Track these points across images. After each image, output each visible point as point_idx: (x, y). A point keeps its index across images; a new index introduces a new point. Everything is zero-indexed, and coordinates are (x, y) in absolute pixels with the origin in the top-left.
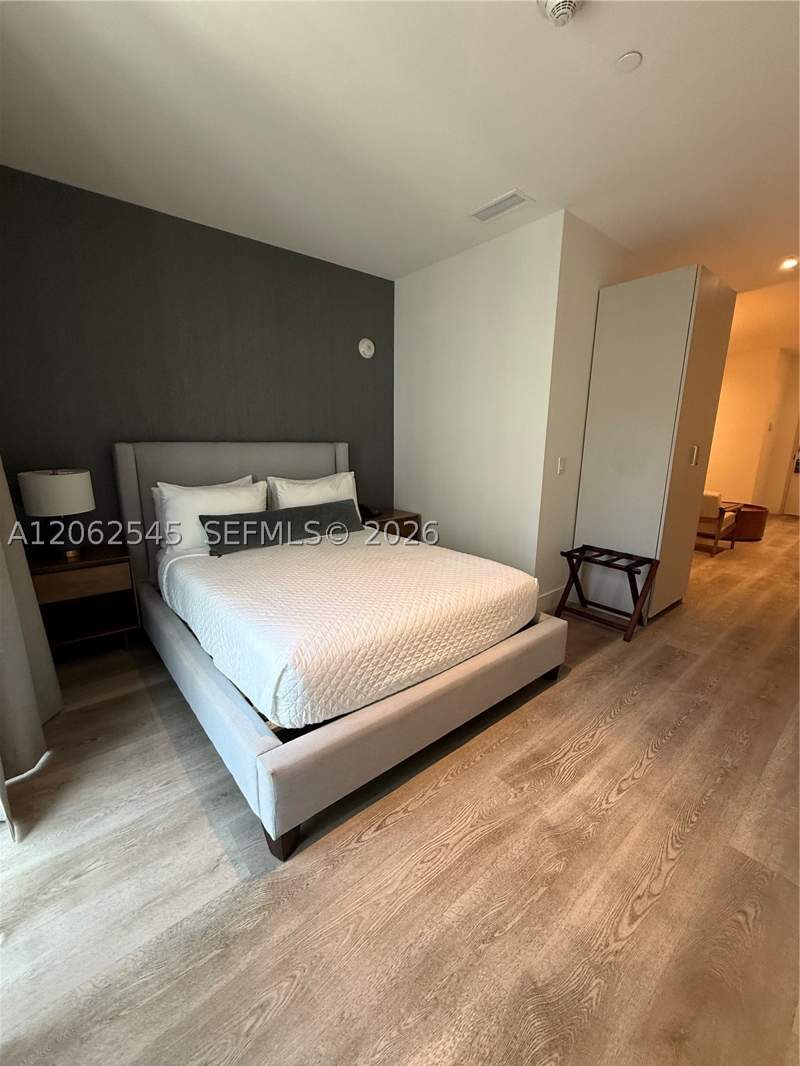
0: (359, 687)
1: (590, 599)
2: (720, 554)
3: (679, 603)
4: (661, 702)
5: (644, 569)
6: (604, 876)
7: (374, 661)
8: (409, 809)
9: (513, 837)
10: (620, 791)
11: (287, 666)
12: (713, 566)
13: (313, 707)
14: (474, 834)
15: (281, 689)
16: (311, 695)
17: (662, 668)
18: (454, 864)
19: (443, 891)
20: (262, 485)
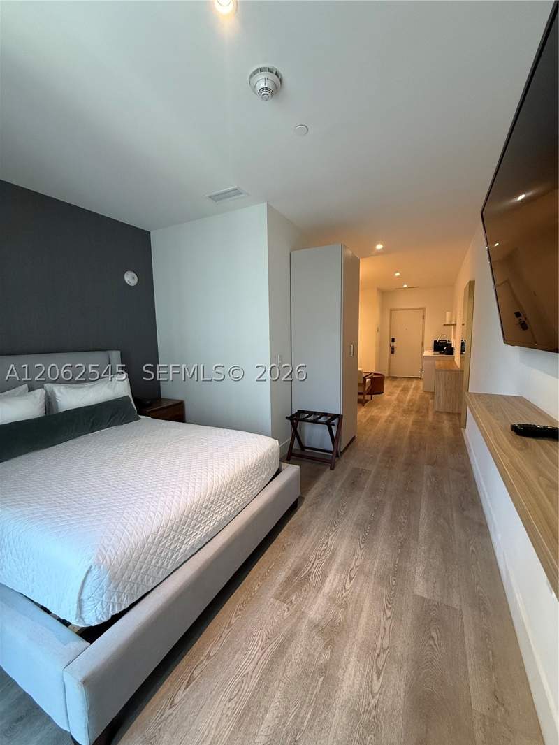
0: (160, 563)
1: (306, 445)
2: (367, 404)
3: (354, 438)
4: (359, 508)
5: (335, 421)
6: (356, 649)
7: (171, 536)
8: (211, 655)
9: (293, 645)
10: (351, 579)
11: (91, 567)
12: (365, 411)
13: (119, 598)
14: (265, 655)
15: (86, 590)
16: (116, 587)
17: (354, 483)
18: (256, 689)
19: (251, 719)
20: (39, 393)
